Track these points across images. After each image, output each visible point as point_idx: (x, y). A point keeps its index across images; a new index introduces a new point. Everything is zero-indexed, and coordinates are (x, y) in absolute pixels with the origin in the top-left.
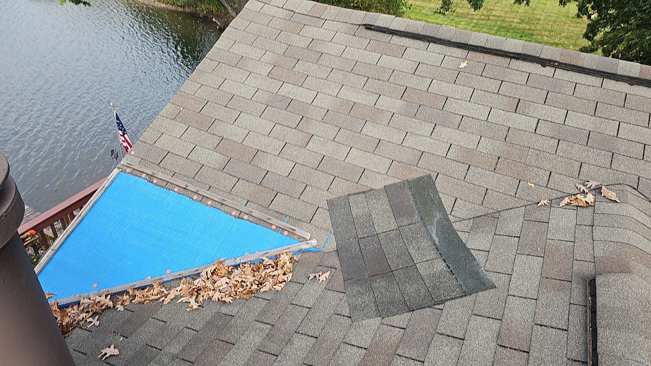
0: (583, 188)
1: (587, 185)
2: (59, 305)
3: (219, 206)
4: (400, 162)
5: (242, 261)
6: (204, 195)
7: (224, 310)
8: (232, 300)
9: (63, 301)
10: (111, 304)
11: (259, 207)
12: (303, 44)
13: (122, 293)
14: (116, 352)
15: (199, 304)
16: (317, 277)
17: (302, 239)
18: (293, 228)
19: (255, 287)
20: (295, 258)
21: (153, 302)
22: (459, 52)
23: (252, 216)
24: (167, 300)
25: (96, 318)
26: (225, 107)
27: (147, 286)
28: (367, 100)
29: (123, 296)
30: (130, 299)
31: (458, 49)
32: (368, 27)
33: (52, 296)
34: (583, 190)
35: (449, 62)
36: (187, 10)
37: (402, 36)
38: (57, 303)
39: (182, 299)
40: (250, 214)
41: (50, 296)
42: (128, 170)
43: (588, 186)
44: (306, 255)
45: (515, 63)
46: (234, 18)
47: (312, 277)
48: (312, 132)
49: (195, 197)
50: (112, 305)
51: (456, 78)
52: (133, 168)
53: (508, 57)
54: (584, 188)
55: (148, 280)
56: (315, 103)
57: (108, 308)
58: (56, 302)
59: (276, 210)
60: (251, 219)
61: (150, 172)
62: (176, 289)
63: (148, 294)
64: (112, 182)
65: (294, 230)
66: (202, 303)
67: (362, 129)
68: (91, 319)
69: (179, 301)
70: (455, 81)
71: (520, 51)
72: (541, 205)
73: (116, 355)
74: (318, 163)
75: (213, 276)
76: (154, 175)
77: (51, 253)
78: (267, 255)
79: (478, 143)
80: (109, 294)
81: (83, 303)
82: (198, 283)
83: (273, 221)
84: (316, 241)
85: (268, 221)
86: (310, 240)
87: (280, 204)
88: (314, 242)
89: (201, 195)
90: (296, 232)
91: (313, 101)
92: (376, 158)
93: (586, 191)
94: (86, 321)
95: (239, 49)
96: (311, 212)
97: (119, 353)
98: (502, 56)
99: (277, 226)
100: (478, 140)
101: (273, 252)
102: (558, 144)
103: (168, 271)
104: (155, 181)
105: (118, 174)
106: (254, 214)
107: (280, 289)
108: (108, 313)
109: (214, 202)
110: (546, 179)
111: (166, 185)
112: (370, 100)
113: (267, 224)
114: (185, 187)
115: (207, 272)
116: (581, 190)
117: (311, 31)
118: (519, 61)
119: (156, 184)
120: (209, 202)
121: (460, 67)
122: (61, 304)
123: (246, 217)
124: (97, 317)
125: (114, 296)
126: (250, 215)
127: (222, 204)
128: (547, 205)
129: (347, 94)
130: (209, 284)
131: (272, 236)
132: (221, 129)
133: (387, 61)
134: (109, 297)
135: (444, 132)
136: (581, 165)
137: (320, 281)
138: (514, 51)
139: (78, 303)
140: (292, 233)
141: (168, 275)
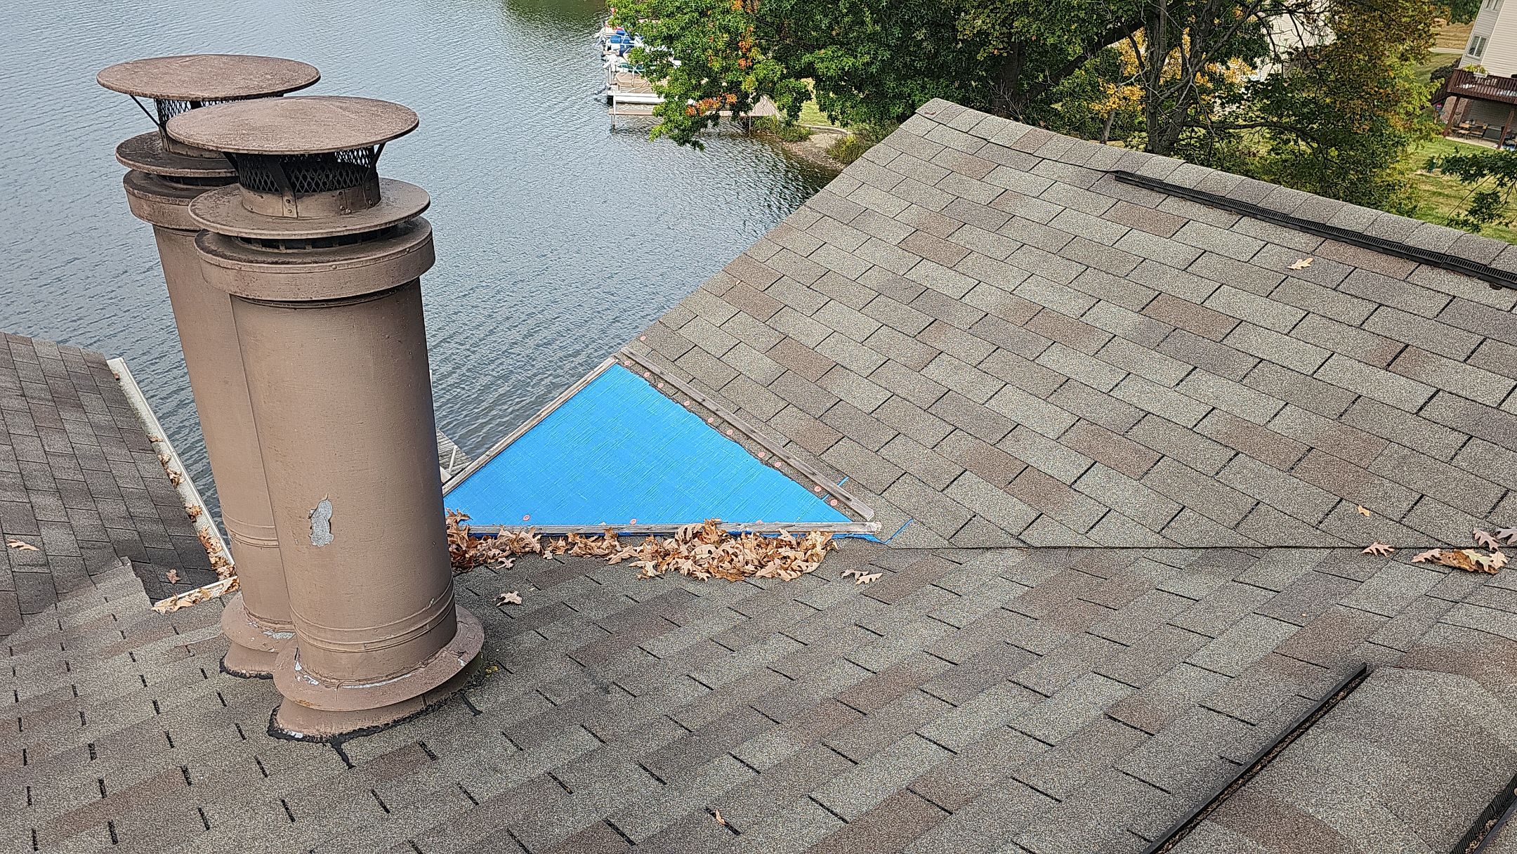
0: (1485, 537)
1: (1499, 532)
2: (470, 532)
3: (743, 440)
4: (1092, 424)
5: (748, 529)
6: (726, 418)
7: (691, 587)
8: (708, 577)
9: (478, 528)
10: (538, 547)
11: (805, 453)
12: (984, 198)
13: (556, 537)
14: (518, 600)
15: (658, 573)
16: (856, 577)
17: (857, 517)
18: (847, 496)
19: (750, 568)
20: (834, 543)
21: (596, 558)
22: (1301, 239)
23: (788, 464)
24: (615, 558)
25: (511, 560)
26: (808, 287)
27: (596, 534)
28: (1071, 305)
29: (558, 540)
30: (567, 547)
31: (1301, 234)
32: (1122, 177)
33: (466, 518)
34: (1486, 542)
35: (1271, 257)
37: (1186, 199)
38: (469, 530)
39: (639, 562)
40: (786, 460)
41: (463, 518)
42: (627, 363)
43: (1499, 536)
44: (856, 545)
45: (1426, 274)
47: (847, 573)
48: (941, 347)
49: (710, 420)
50: (539, 550)
51: (1276, 288)
52: (636, 361)
53: (1413, 259)
54: (1490, 540)
55: (600, 527)
56: (967, 299)
57: (533, 552)
58: (467, 528)
59: (830, 462)
60: (786, 469)
61: (657, 371)
62: (635, 548)
63: (593, 544)
64: (600, 375)
65: (848, 499)
66: (664, 572)
67: (1040, 355)
68: (504, 559)
69: (632, 565)
70: (1272, 292)
71: (1443, 249)
72: (1368, 553)
73: (517, 605)
74: (934, 401)
75: (694, 539)
76: (661, 376)
77: (483, 459)
78: (790, 529)
79: (1276, 415)
80: (540, 534)
81: (501, 536)
82: (669, 544)
83: (820, 479)
84: (880, 526)
85: (811, 477)
86: (871, 521)
87: (842, 454)
88: (876, 526)
89: (721, 418)
90: (850, 504)
91: (964, 296)
92: (1047, 409)
93: (1492, 545)
94: (497, 560)
95: (870, 198)
96: (888, 478)
97: (521, 602)
98: (1400, 255)
99: (823, 489)
100: (1277, 409)
101: (800, 526)
102: (1465, 443)
103: (633, 521)
104: (660, 385)
105: (612, 366)
106: (792, 462)
107: (788, 578)
108: (531, 558)
109: (737, 432)
110: (1405, 506)
111: (676, 394)
112: (1075, 306)
113: (806, 480)
114: (700, 400)
115: (686, 529)
116: (1481, 542)
117: (1008, 177)
118: (1436, 271)
119: (661, 391)
120: (730, 432)
121: (1293, 267)
122: (473, 532)
123: (778, 464)
124: (514, 559)
125: (545, 538)
126: (786, 462)
127: (749, 437)
128: (1383, 554)
129: (1036, 292)
130: (683, 548)
131: (810, 501)
132: (790, 323)
133: (1141, 241)
134: (539, 537)
135: (1208, 385)
136: (1505, 494)
137: (859, 582)
138: (1431, 248)
139: (495, 536)
140: (844, 503)
141: (631, 526)
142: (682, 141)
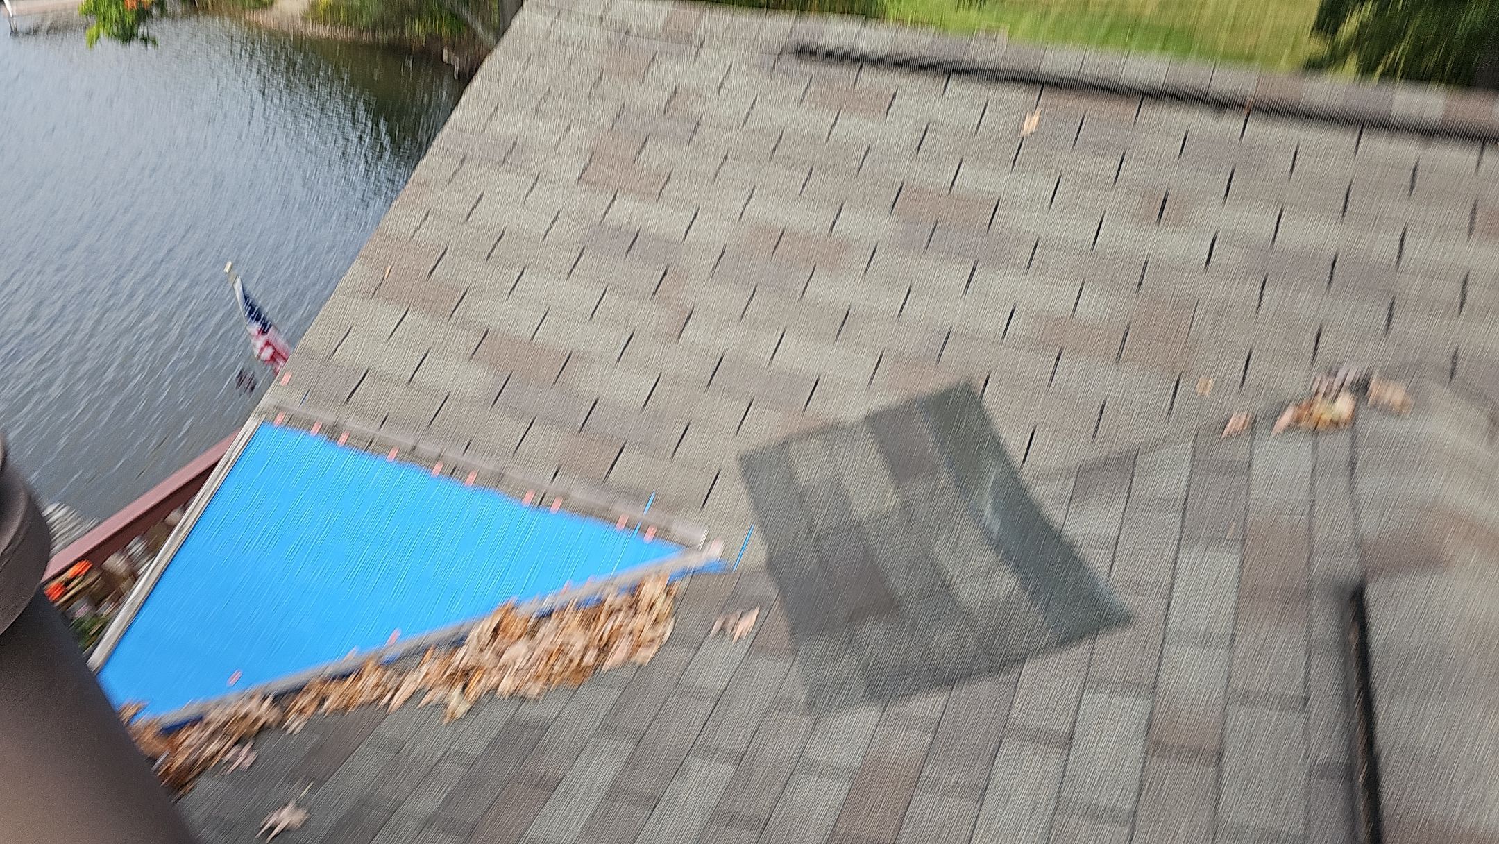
3: (495, 483)
5: (560, 601)
8: (540, 694)
9: (171, 716)
13: (298, 690)
14: (299, 818)
15: (469, 705)
16: (729, 629)
17: (686, 546)
18: (665, 517)
19: (589, 660)
20: (675, 589)
21: (366, 709)
23: (573, 497)
24: (398, 700)
25: (246, 748)
26: (486, 262)
27: (351, 671)
28: (810, 222)
31: (1015, 88)
36: (382, 36)
40: (566, 492)
42: (280, 417)
44: (701, 581)
45: (1152, 111)
46: (489, 51)
48: (690, 303)
49: (438, 467)
50: (277, 719)
51: (1017, 155)
52: (290, 414)
53: (1132, 100)
55: (350, 659)
56: (691, 238)
57: (268, 726)
61: (329, 418)
62: (414, 673)
63: (354, 690)
65: (668, 520)
67: (805, 289)
69: (423, 702)
70: (1015, 161)
71: (1161, 80)
73: (299, 827)
74: (710, 374)
75: (496, 639)
78: (615, 584)
79: (1077, 301)
80: (269, 694)
81: (210, 720)
82: (462, 657)
84: (721, 546)
86: (707, 542)
88: (716, 548)
90: (671, 534)
91: (687, 233)
94: (222, 758)
95: (510, 125)
96: (701, 484)
100: (1076, 294)
102: (1262, 288)
104: (344, 436)
105: (259, 427)
107: (645, 660)
108: (270, 737)
110: (1239, 372)
111: (369, 446)
112: (818, 220)
113: (605, 516)
114: (412, 447)
117: (670, 72)
118: (1160, 105)
119: (348, 445)
120: (471, 478)
123: (558, 502)
124: (248, 746)
125: (281, 699)
126: (568, 496)
127: (503, 476)
128: (1241, 434)
129: (764, 210)
130: (487, 659)
132: (482, 313)
133: (853, 126)
134: (268, 701)
136: (1318, 333)
137: (736, 637)
139: (202, 720)
140: (663, 534)
141: (396, 644)
142: (127, 36)
